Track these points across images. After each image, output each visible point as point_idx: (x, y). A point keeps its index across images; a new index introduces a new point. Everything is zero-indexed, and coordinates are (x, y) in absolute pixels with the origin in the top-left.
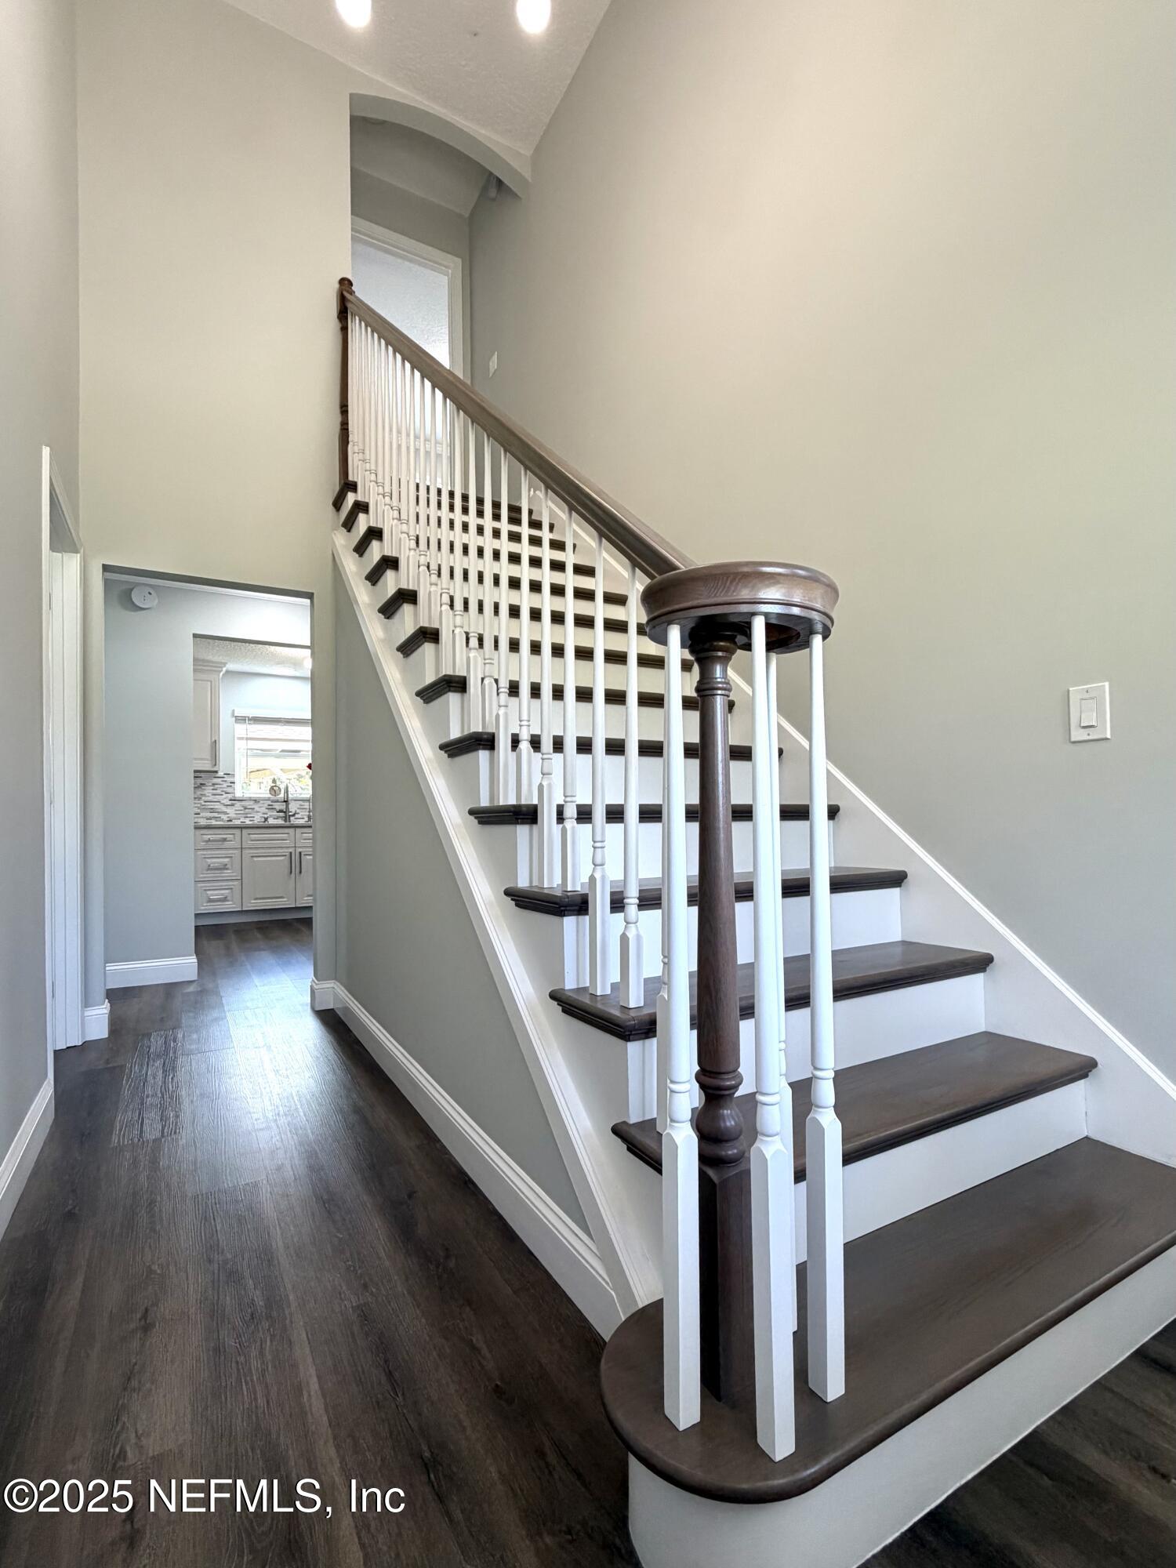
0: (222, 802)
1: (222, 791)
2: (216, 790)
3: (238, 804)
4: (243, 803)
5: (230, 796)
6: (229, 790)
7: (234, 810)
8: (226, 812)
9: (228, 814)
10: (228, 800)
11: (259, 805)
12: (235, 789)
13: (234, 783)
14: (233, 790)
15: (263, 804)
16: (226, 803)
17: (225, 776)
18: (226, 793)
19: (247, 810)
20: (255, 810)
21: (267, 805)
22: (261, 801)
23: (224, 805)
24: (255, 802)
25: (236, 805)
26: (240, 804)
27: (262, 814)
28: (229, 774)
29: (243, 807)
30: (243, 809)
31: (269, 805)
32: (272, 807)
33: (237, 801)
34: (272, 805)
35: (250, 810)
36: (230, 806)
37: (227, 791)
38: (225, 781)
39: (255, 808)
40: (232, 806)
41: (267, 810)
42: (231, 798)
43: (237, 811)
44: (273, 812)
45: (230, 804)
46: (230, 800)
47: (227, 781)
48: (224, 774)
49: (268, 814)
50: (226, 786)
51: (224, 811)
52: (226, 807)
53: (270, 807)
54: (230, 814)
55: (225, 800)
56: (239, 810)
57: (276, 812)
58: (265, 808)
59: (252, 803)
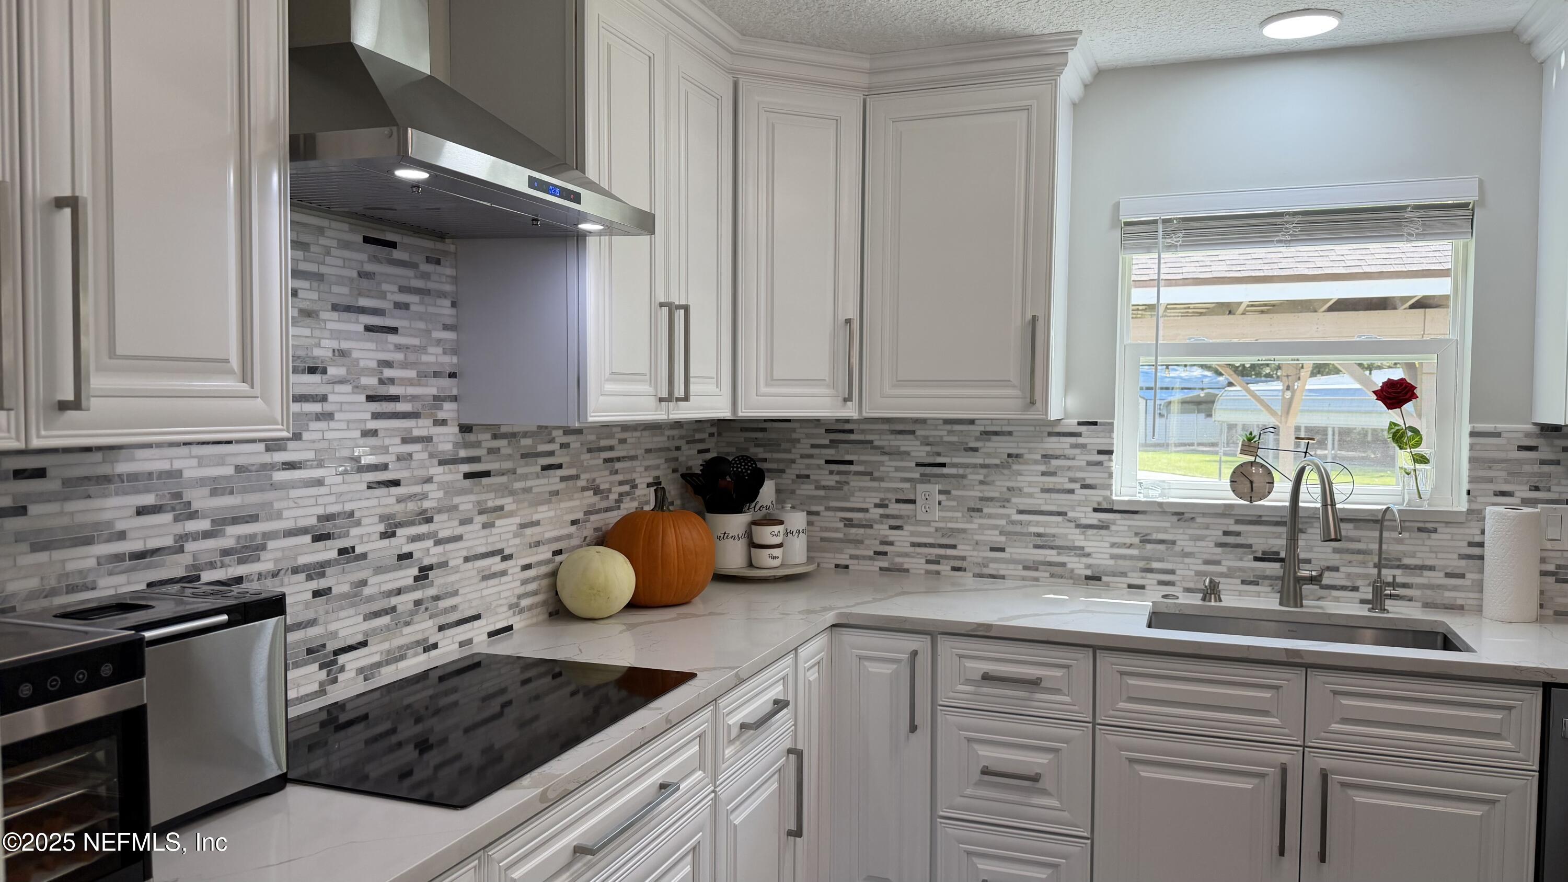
0: (1071, 514)
1: (1072, 480)
2: (1053, 474)
3: (1121, 524)
4: (1138, 522)
5: (1095, 496)
6: (1092, 476)
7: (1108, 545)
8: (1082, 548)
9: (1088, 555)
10: (1091, 509)
11: (1190, 531)
12: (1110, 475)
13: (1110, 452)
14: (1106, 475)
15: (1207, 528)
16: (1084, 521)
17: (1083, 429)
18: (1085, 487)
19: (1149, 546)
20: (1177, 548)
21: (1221, 533)
22: (1199, 520)
23: (1078, 526)
24: (1178, 520)
25: (1113, 528)
26: (1129, 526)
27: (1200, 561)
28: (1095, 424)
29: (1136, 534)
30: (1136, 540)
31: (1226, 533)
32: (1239, 540)
33: (1118, 516)
34: (1238, 534)
35: (1161, 547)
36: (1095, 531)
37: (1088, 482)
38: (1083, 446)
39: (1178, 543)
40: (1103, 532)
41: (1219, 550)
42: (1099, 504)
43: (1118, 547)
44: (1241, 560)
45: (1095, 522)
46: (1095, 510)
47: (1089, 447)
48: (1080, 424)
49: (1224, 563)
50: (1084, 463)
51: (1077, 544)
52: (1083, 533)
53: (1230, 540)
54: (1094, 555)
55: (1078, 509)
56: (1125, 544)
57: (1251, 557)
58: (1212, 544)
59: (1168, 525)
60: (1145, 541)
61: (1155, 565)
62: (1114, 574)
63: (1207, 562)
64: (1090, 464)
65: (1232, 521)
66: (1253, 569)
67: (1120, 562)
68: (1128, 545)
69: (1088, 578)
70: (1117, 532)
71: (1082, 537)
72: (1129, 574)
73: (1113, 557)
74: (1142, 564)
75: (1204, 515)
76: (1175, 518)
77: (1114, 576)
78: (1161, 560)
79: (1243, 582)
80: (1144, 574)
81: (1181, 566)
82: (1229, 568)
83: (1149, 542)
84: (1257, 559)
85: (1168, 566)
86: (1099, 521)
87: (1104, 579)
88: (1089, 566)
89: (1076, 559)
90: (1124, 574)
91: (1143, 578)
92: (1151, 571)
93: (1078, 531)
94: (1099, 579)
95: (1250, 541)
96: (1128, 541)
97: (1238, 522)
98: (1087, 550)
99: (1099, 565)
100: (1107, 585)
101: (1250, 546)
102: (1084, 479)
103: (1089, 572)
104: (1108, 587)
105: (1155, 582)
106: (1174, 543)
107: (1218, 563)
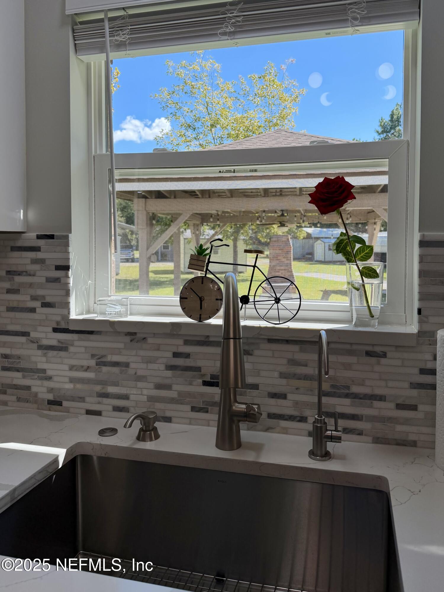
0: (33, 335)
1: (33, 298)
2: (17, 291)
3: (78, 345)
5: (55, 315)
6: (51, 293)
7: (66, 368)
8: (44, 371)
9: (49, 378)
10: (50, 329)
11: (142, 353)
12: (68, 293)
13: (67, 268)
14: (63, 293)
15: (158, 350)
16: (45, 342)
17: (41, 243)
18: (46, 305)
19: (105, 369)
20: (131, 371)
21: (170, 355)
22: (150, 340)
23: (40, 347)
24: (131, 341)
25: (72, 349)
26: (86, 347)
27: (151, 385)
28: (52, 237)
29: (93, 356)
30: (92, 363)
31: (176, 355)
32: (188, 362)
33: (75, 336)
34: (187, 356)
35: (116, 370)
36: (55, 353)
37: (48, 300)
38: (42, 261)
39: (132, 365)
40: (62, 354)
41: (169, 373)
42: (58, 323)
43: (76, 370)
44: (191, 384)
45: (54, 343)
46: (55, 330)
47: (47, 262)
48: (39, 237)
49: (175, 387)
50: (43, 280)
51: (40, 366)
52: (45, 355)
53: (180, 362)
54: (55, 379)
55: (40, 329)
56: (82, 367)
57: (200, 381)
58: (162, 367)
59: (121, 346)
60: (101, 363)
61: (111, 390)
62: (73, 399)
63: (159, 387)
64: (49, 280)
65: (181, 342)
66: (202, 395)
67: (79, 386)
68: (85, 368)
69: (50, 402)
70: (75, 353)
71: (44, 359)
72: (88, 399)
73: (72, 380)
74: (98, 388)
75: (155, 335)
76: (128, 338)
77: (73, 401)
78: (116, 384)
79: (193, 409)
80: (100, 399)
81: (134, 391)
82: (180, 393)
83: (105, 364)
84: (206, 383)
85: (123, 391)
86: (59, 341)
87: (65, 403)
88: (51, 390)
89: (39, 382)
90: (82, 399)
91: (99, 403)
92: (106, 395)
93: (40, 352)
94: (60, 404)
95: (199, 363)
96: (85, 363)
97: (187, 342)
98: (49, 373)
99: (60, 389)
100: (67, 410)
101: (198, 369)
102: (44, 297)
103: (50, 397)
104: (68, 412)
105: (111, 408)
106: (127, 365)
107: (168, 387)
